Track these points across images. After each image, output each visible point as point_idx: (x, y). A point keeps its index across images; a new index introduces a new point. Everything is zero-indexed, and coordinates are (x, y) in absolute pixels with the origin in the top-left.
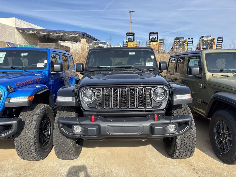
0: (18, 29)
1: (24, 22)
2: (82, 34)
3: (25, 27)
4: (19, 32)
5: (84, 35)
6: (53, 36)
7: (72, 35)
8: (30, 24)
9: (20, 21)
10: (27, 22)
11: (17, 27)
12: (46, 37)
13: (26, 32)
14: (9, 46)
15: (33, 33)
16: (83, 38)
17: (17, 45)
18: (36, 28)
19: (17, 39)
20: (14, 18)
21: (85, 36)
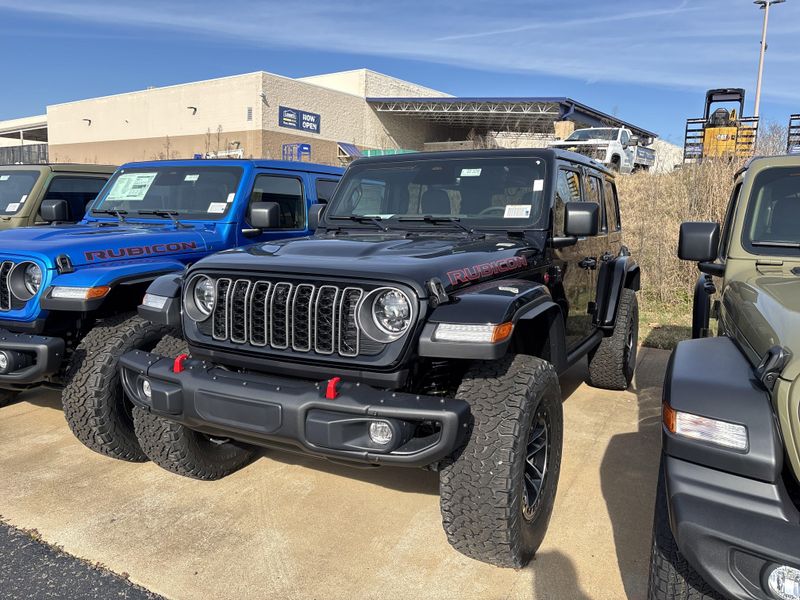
0: (373, 103)
1: (390, 78)
2: (561, 105)
3: (392, 94)
4: (375, 110)
5: (566, 109)
6: (470, 117)
7: (525, 112)
8: (406, 83)
9: (379, 77)
10: (397, 80)
11: (371, 96)
12: (450, 121)
13: (391, 110)
14: (344, 154)
15: (411, 113)
16: (565, 120)
17: (366, 150)
18: (423, 96)
19: (368, 133)
20: (363, 71)
21: (572, 111)
